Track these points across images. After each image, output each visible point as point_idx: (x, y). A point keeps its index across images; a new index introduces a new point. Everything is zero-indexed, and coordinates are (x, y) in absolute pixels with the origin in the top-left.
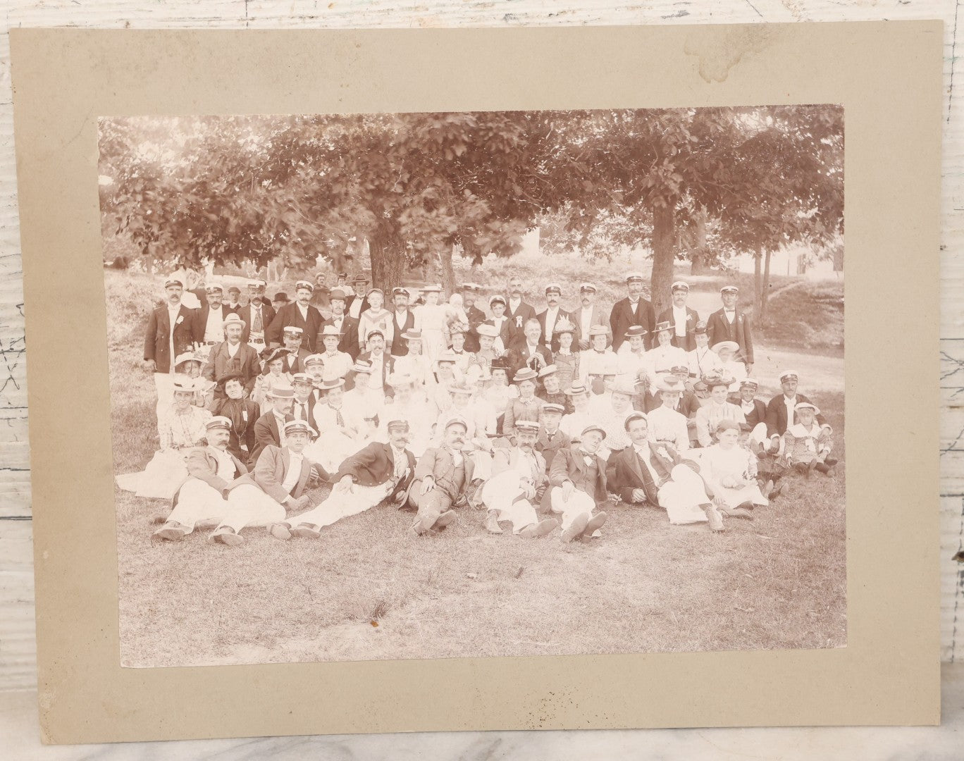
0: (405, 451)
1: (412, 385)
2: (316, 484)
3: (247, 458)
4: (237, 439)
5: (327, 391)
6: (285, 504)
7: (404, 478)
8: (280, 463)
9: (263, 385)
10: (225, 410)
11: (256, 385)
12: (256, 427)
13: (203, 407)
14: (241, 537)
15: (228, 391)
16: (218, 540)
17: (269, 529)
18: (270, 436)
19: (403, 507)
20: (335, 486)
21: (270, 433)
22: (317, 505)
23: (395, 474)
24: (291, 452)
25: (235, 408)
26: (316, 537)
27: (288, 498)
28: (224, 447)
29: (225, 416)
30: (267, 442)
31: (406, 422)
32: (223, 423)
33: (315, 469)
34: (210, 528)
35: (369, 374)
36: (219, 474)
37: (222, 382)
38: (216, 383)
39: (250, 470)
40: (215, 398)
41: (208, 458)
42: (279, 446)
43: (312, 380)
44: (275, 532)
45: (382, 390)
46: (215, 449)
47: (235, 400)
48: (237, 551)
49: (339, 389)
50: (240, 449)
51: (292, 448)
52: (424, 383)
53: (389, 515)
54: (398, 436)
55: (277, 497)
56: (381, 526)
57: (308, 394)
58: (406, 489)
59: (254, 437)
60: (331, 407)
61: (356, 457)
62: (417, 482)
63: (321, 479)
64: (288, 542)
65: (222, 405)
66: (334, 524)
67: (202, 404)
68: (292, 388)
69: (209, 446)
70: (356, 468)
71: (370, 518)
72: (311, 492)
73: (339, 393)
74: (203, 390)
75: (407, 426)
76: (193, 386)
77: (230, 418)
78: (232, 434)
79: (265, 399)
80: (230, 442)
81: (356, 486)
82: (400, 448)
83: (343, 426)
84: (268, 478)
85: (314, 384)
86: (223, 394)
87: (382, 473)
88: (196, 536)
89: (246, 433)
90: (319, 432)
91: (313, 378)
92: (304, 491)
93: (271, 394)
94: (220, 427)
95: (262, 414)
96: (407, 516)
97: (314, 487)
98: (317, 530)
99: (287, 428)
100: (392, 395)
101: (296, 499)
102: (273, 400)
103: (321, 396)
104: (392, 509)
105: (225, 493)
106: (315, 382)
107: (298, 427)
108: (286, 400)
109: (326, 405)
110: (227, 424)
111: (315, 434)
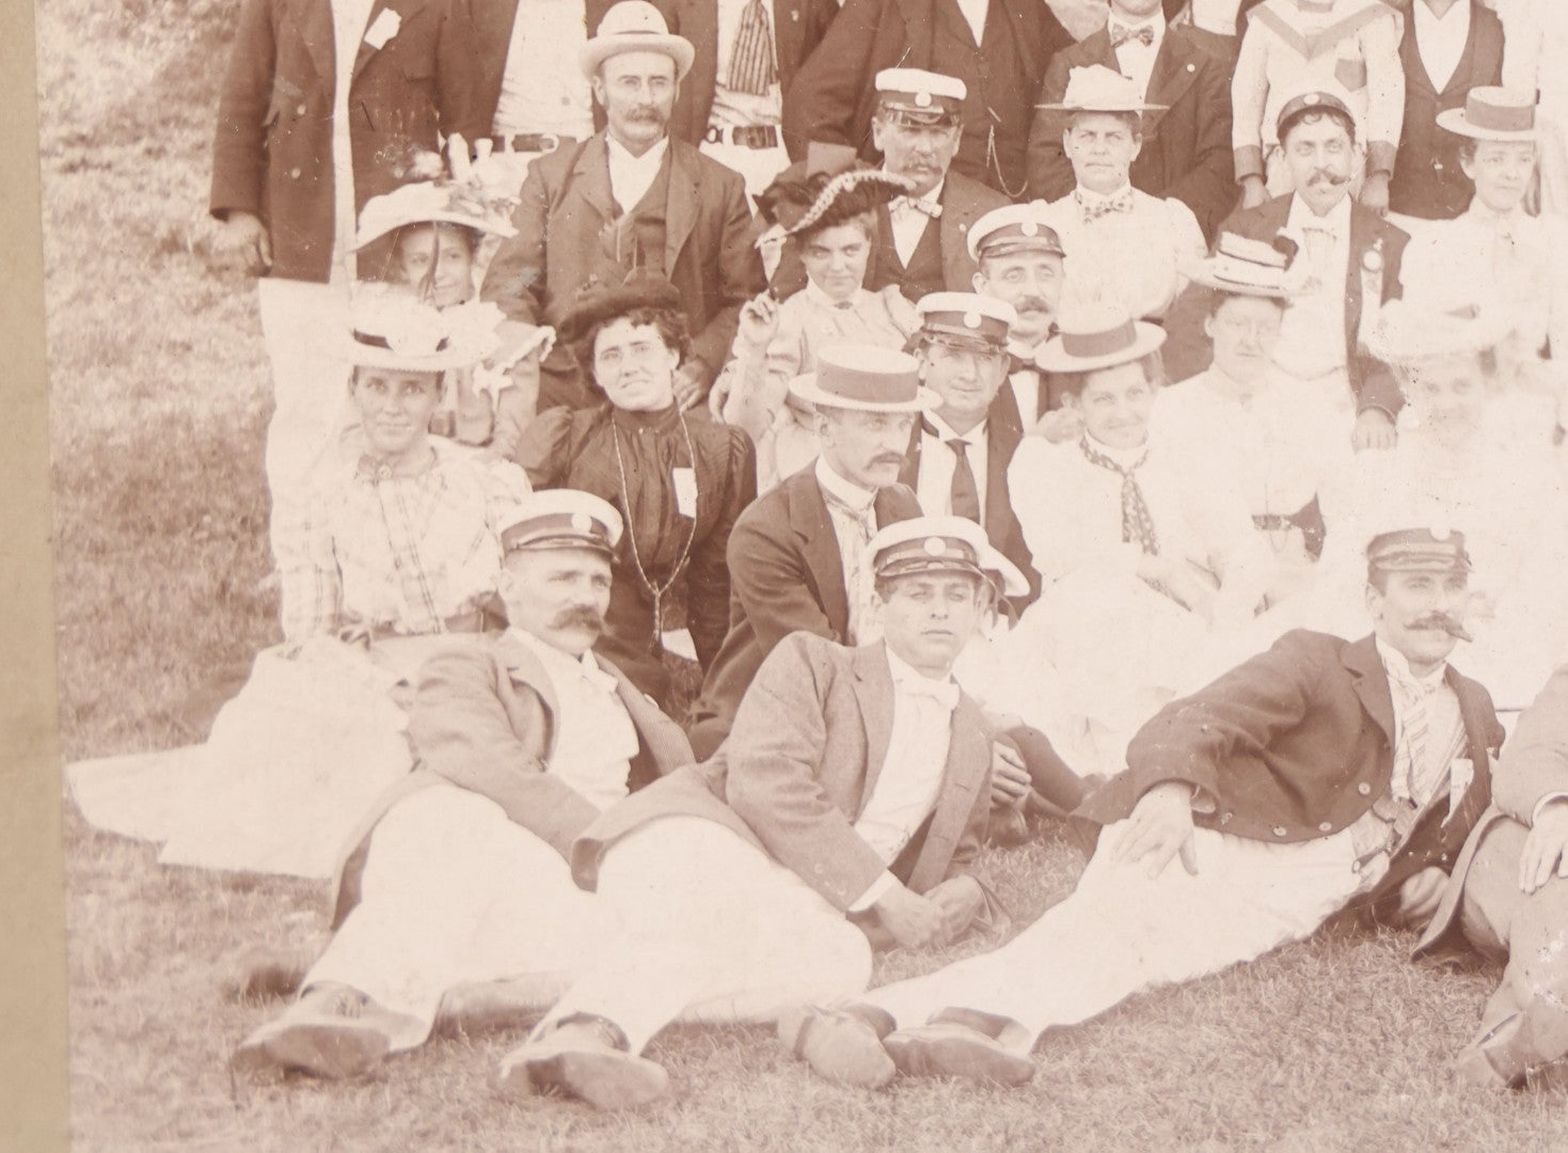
0: (1451, 677)
1: (1487, 359)
2: (1019, 823)
3: (694, 694)
4: (646, 604)
5: (1077, 381)
6: (870, 919)
7: (1442, 806)
8: (846, 727)
9: (774, 349)
10: (589, 462)
11: (739, 347)
12: (736, 546)
13: (486, 443)
14: (656, 1071)
15: (604, 373)
16: (547, 1080)
17: (788, 1033)
18: (800, 593)
19: (1435, 948)
20: (1109, 835)
21: (803, 574)
22: (1021, 923)
23: (1398, 785)
24: (899, 668)
25: (637, 454)
26: (1014, 1079)
27: (885, 889)
28: (582, 639)
29: (590, 489)
30: (784, 619)
31: (1457, 536)
32: (582, 526)
33: (1012, 753)
34: (509, 1023)
35: (1279, 302)
36: (556, 765)
37: (581, 329)
38: (549, 332)
39: (704, 748)
40: (544, 402)
41: (506, 689)
42: (846, 639)
43: (1004, 325)
44: (820, 1046)
45: (1341, 383)
46: (540, 649)
47: (641, 415)
48: (634, 1132)
49: (1135, 375)
50: (658, 651)
51: (907, 651)
52: (1545, 353)
53: (1366, 983)
54: (1417, 603)
55: (830, 884)
56: (1325, 1035)
57: (988, 394)
58: (1454, 855)
59: (726, 593)
60: (1096, 459)
61: (1207, 702)
62: (1507, 829)
63: (1042, 801)
64: (883, 1102)
65: (576, 440)
66: (1101, 1019)
67: (481, 433)
68: (908, 364)
69: (512, 631)
70: (1211, 752)
71: (1274, 992)
72: (992, 860)
73: (1134, 392)
74: (488, 365)
75: (1462, 556)
76: (442, 345)
77: (615, 502)
78: (623, 575)
79: (783, 414)
80: (610, 615)
81: (1208, 842)
82: (1423, 663)
83: (1151, 549)
84: (793, 788)
85: (1015, 347)
86: (580, 385)
87: (1339, 782)
88: (441, 1058)
89: (686, 575)
90: (1034, 579)
91: (1016, 322)
92: (961, 857)
93: (808, 389)
94: (565, 543)
95: (763, 488)
96: (1451, 991)
97: (1010, 841)
98: (1016, 1048)
99: (881, 555)
100: (1392, 408)
101: (920, 891)
102: (819, 421)
103: (1047, 403)
104: (1381, 959)
105: (586, 858)
106: (1022, 335)
107: (935, 548)
108: (881, 418)
109: (1071, 447)
110: (600, 527)
111: (1018, 585)
